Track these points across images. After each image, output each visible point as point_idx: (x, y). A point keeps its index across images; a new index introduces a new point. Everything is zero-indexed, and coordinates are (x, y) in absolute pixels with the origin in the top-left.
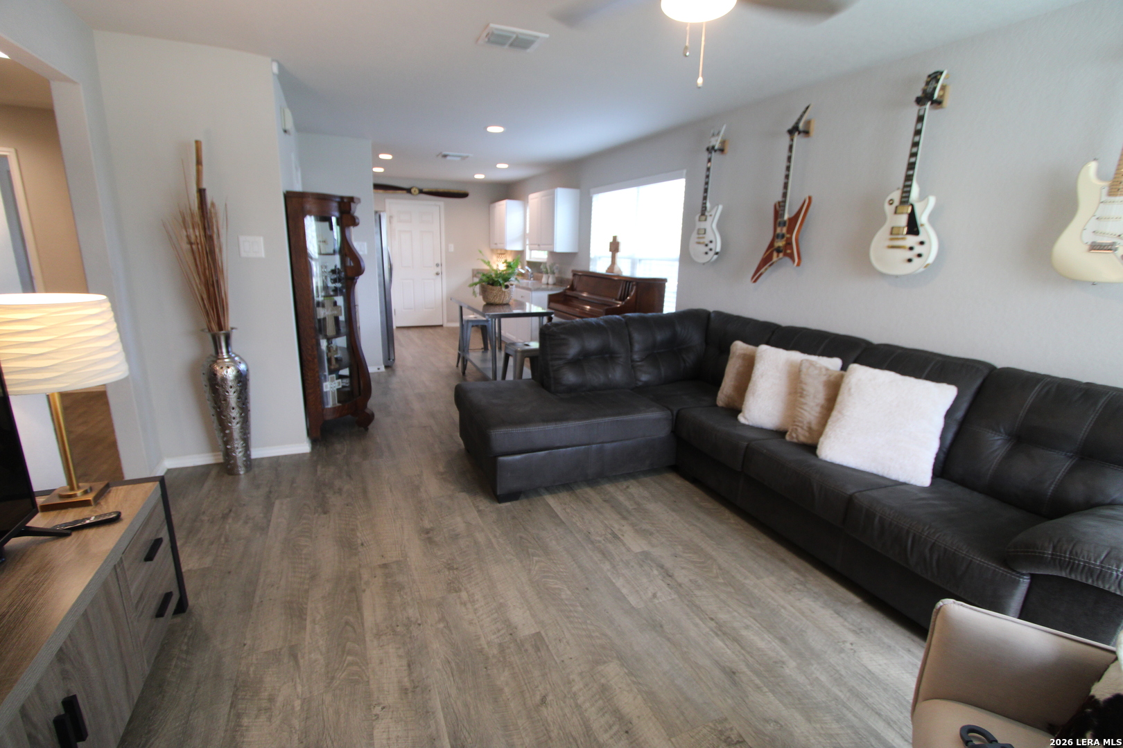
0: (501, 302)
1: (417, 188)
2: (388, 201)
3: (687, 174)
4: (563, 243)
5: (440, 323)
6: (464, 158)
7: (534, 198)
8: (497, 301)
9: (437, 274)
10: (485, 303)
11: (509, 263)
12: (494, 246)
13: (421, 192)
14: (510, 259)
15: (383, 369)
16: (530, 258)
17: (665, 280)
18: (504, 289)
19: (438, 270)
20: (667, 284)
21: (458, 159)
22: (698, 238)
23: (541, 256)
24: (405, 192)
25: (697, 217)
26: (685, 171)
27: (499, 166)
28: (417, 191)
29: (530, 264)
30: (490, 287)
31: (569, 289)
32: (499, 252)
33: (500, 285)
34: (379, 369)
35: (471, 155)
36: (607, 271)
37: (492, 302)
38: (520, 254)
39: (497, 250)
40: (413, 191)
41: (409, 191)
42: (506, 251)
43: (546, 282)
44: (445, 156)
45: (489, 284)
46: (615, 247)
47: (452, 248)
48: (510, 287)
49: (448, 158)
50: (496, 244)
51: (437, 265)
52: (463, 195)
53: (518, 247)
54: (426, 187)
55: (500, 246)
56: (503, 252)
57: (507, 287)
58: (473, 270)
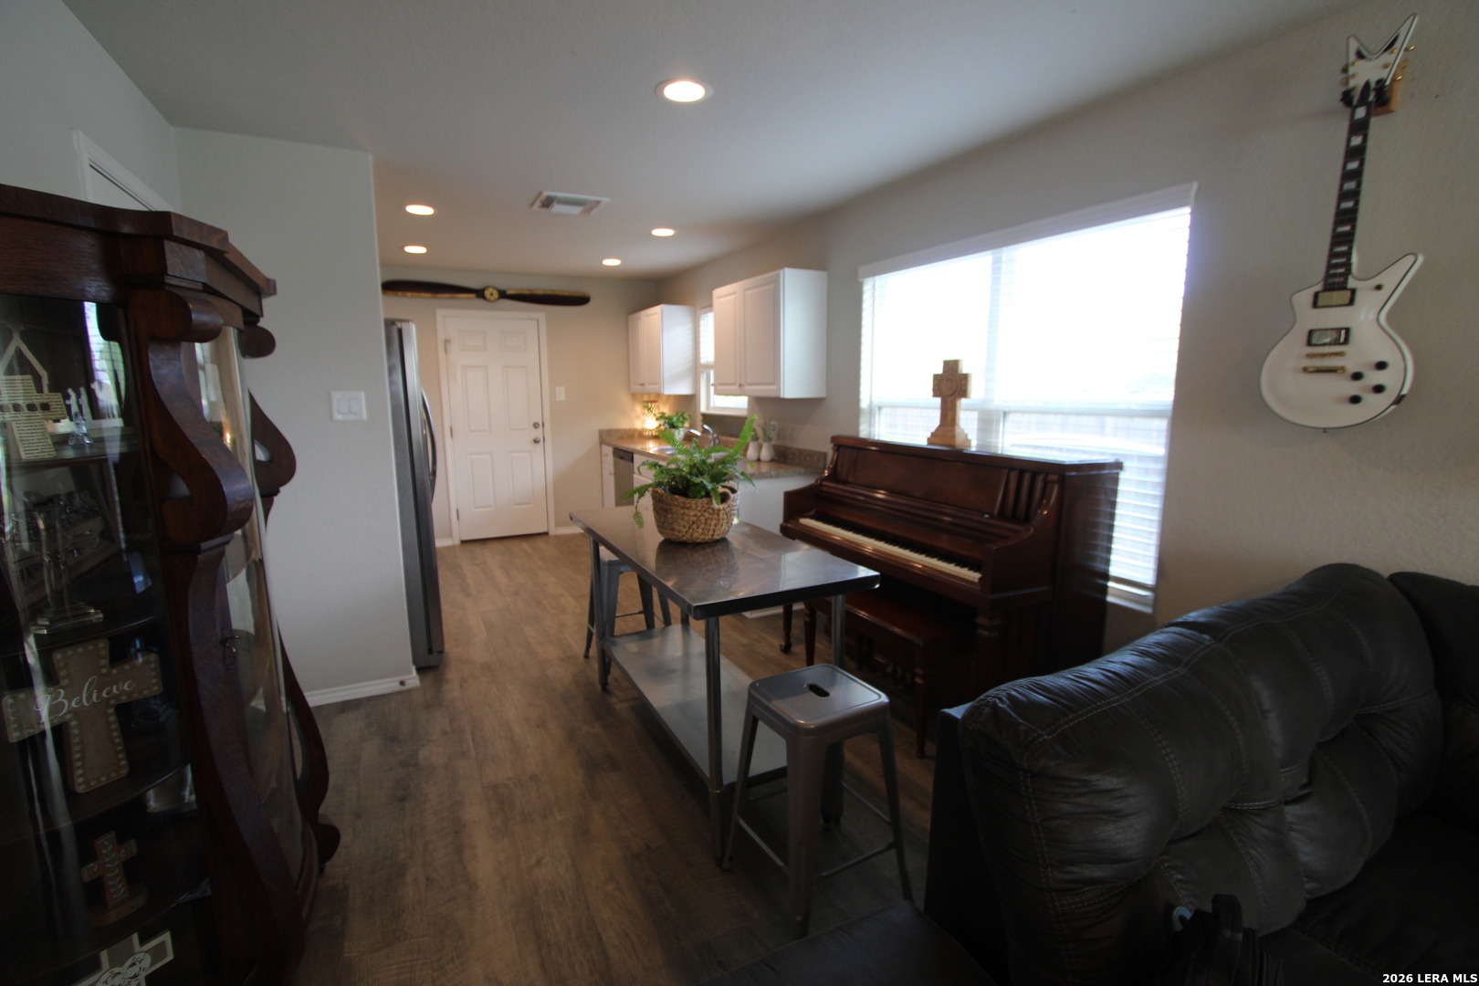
0: (708, 537)
1: (494, 288)
2: (440, 313)
3: (1198, 193)
4: (795, 382)
5: (544, 530)
6: (588, 206)
7: (727, 296)
8: (698, 535)
9: (536, 441)
10: (661, 538)
11: (670, 419)
12: (637, 389)
13: (503, 295)
14: (666, 410)
15: (413, 679)
16: (708, 409)
17: (1118, 466)
18: (716, 505)
19: (538, 433)
20: (1122, 475)
21: (577, 210)
22: (1310, 356)
23: (736, 404)
24: (473, 296)
25: (1307, 296)
26: (1195, 186)
27: (658, 232)
28: (496, 295)
29: (708, 419)
30: (681, 499)
31: (827, 479)
32: (646, 398)
33: (708, 495)
34: (402, 683)
35: (605, 200)
36: (930, 441)
37: (687, 538)
38: (688, 401)
39: (642, 395)
40: (487, 293)
41: (480, 294)
42: (659, 395)
43: (755, 457)
44: (548, 203)
45: (674, 491)
46: (951, 385)
47: (561, 394)
48: (732, 496)
49: (557, 208)
50: (642, 385)
51: (536, 425)
52: (581, 300)
53: (684, 389)
54: (513, 287)
55: (649, 388)
56: (652, 398)
57: (724, 498)
58: (601, 432)
